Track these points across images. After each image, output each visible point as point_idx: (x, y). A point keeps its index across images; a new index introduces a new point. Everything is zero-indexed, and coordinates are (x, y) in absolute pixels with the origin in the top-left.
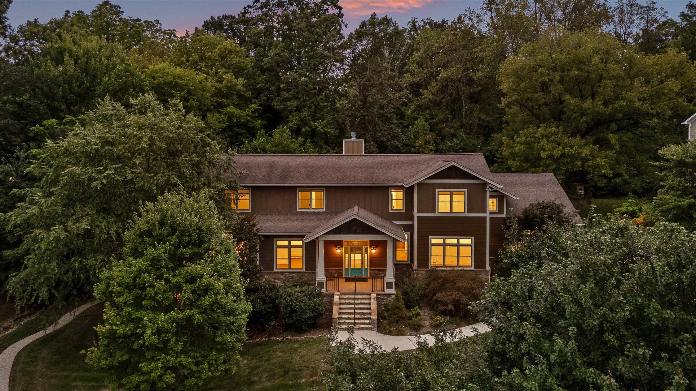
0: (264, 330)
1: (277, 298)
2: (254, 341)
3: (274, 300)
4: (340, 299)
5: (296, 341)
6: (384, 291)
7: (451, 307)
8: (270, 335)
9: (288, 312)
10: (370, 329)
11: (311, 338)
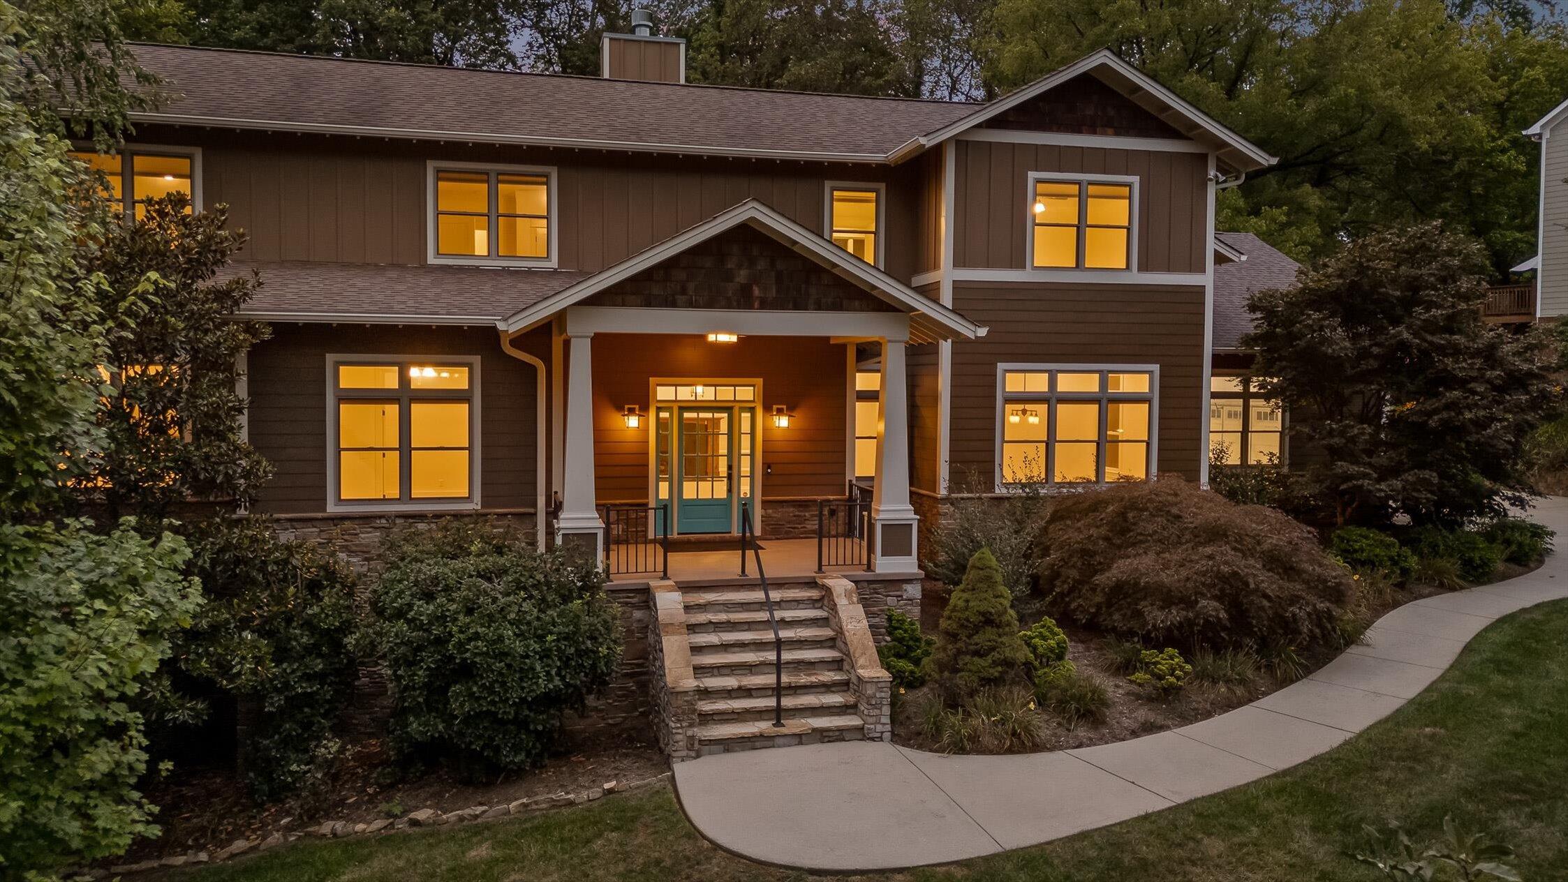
0: (278, 793)
1: (347, 628)
2: (223, 853)
3: (332, 639)
4: (687, 608)
5: (477, 830)
6: (869, 567)
7: (1210, 607)
8: (313, 816)
9: (421, 675)
10: (861, 734)
11: (555, 805)
